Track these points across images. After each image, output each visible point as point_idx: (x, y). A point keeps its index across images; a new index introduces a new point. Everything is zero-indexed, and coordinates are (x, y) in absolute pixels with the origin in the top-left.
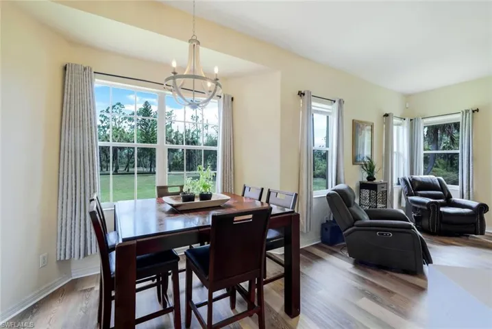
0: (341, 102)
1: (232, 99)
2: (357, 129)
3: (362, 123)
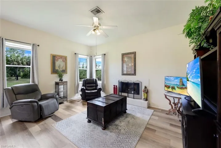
0: (36, 46)
2: (54, 58)
3: (58, 56)
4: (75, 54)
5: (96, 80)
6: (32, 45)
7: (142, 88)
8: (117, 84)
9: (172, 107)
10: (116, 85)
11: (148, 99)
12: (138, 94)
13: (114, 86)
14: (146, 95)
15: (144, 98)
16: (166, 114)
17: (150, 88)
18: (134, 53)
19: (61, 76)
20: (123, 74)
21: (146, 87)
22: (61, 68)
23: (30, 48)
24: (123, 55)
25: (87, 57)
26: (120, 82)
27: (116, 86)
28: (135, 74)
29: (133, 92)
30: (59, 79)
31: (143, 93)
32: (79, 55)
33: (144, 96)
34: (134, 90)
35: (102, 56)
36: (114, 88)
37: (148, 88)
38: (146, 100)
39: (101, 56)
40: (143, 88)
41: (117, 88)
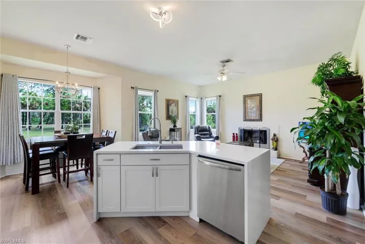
0: (156, 91)
1: (99, 88)
2: (168, 103)
3: (171, 100)
4: (186, 96)
5: (209, 127)
6: (154, 92)
7: (270, 136)
8: (237, 132)
9: (307, 155)
10: (235, 133)
11: (278, 148)
12: (265, 143)
13: (234, 134)
14: (275, 143)
15: (272, 147)
16: (300, 163)
17: (280, 136)
18: (260, 95)
19: (174, 122)
20: (245, 120)
21: (275, 135)
22: (173, 113)
23: (151, 94)
24: (245, 97)
25: (196, 99)
26: (241, 130)
27: (237, 134)
28: (261, 119)
29: (258, 141)
30: (173, 125)
31: (271, 141)
32: (190, 98)
33: (273, 144)
34: (260, 140)
35: (217, 98)
36: (234, 137)
37: (278, 136)
38: (276, 149)
39: (215, 98)
40: (272, 136)
41: (237, 137)
